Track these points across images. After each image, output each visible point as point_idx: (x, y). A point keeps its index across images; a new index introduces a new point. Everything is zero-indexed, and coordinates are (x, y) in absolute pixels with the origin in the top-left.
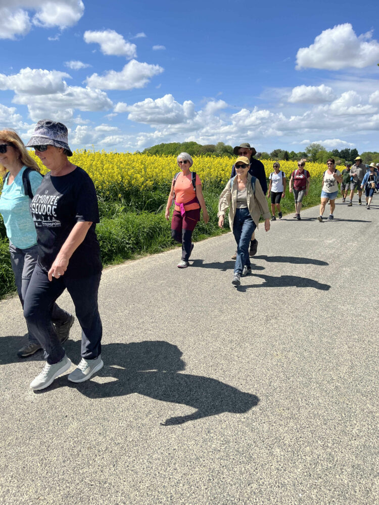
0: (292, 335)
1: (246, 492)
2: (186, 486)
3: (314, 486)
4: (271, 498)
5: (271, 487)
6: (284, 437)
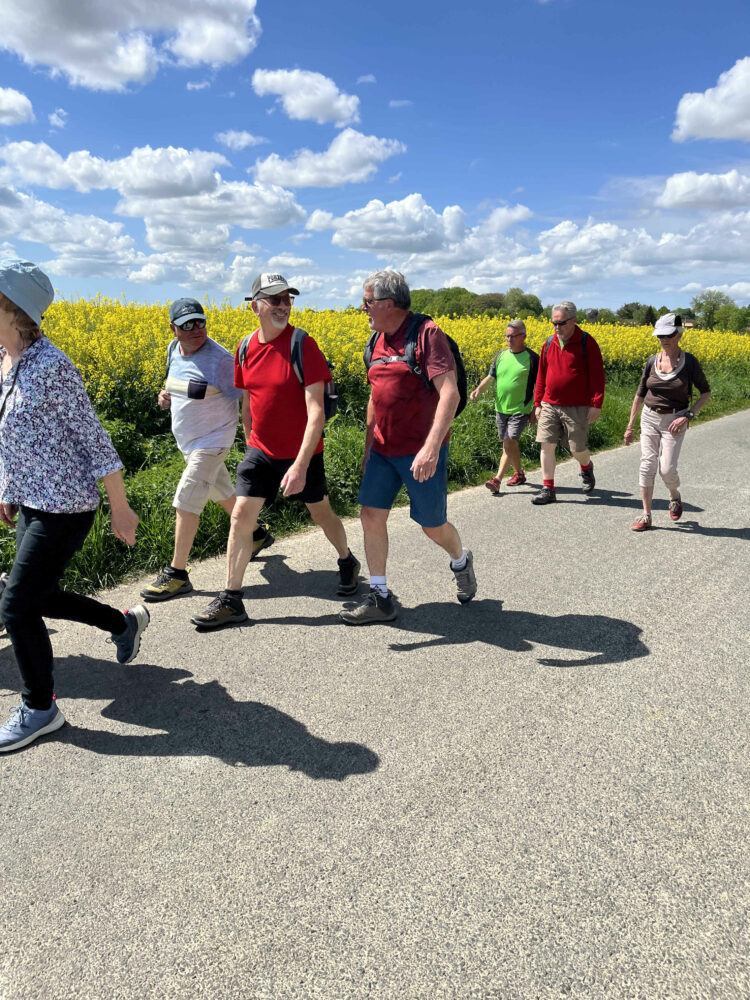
0: (680, 676)
1: (607, 967)
3: (740, 966)
4: (657, 982)
5: (655, 961)
6: (676, 871)
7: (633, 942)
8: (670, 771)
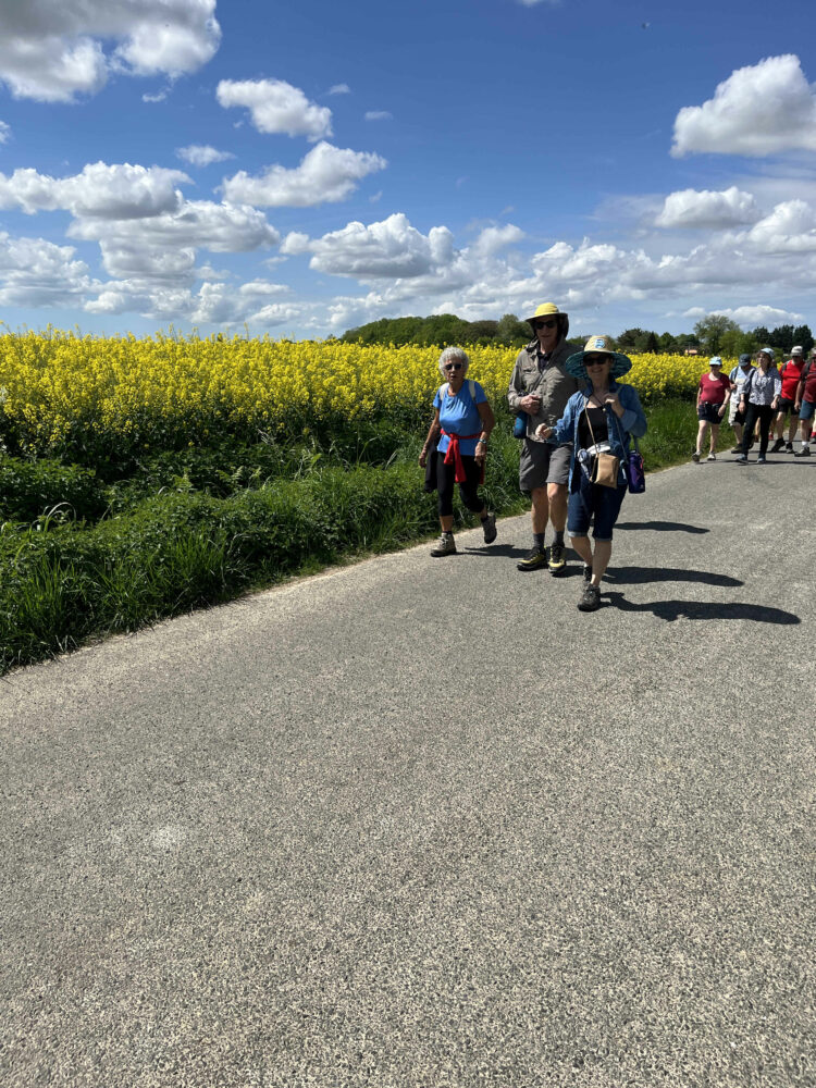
0: (692, 724)
2: (497, 1023)
3: (760, 1028)
4: (674, 1049)
5: (672, 1028)
6: (691, 931)
7: (648, 1008)
8: (683, 825)
